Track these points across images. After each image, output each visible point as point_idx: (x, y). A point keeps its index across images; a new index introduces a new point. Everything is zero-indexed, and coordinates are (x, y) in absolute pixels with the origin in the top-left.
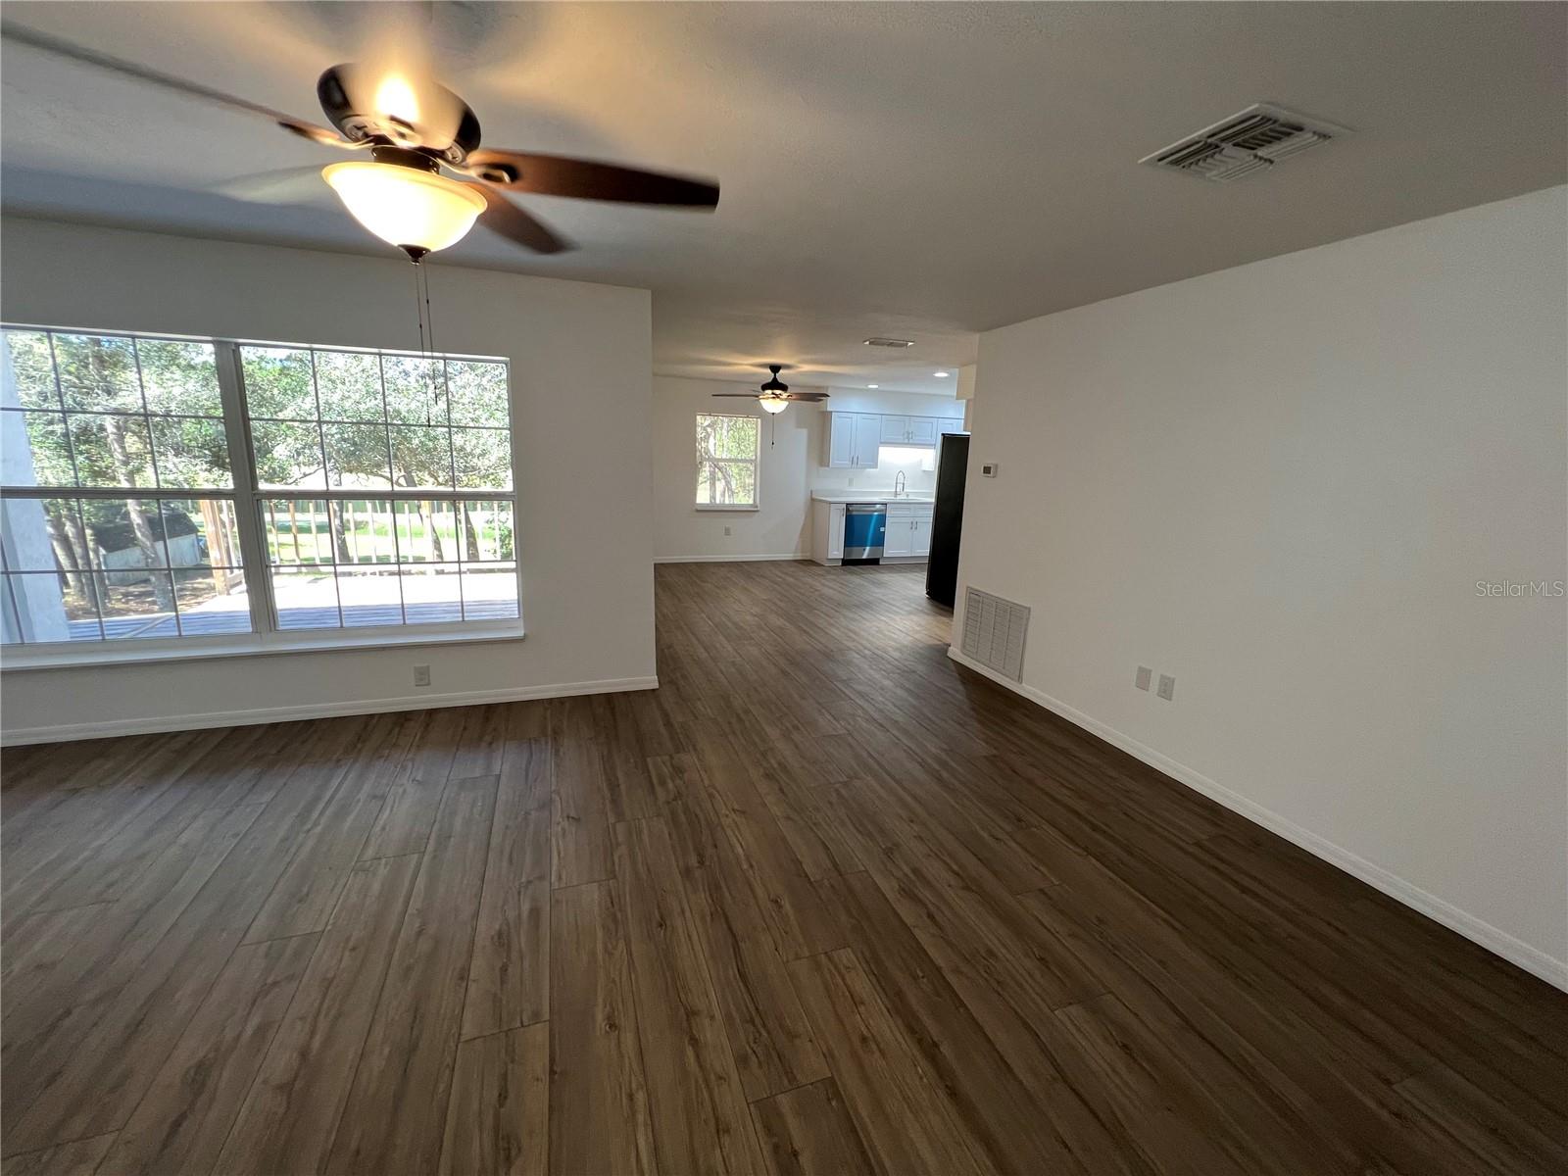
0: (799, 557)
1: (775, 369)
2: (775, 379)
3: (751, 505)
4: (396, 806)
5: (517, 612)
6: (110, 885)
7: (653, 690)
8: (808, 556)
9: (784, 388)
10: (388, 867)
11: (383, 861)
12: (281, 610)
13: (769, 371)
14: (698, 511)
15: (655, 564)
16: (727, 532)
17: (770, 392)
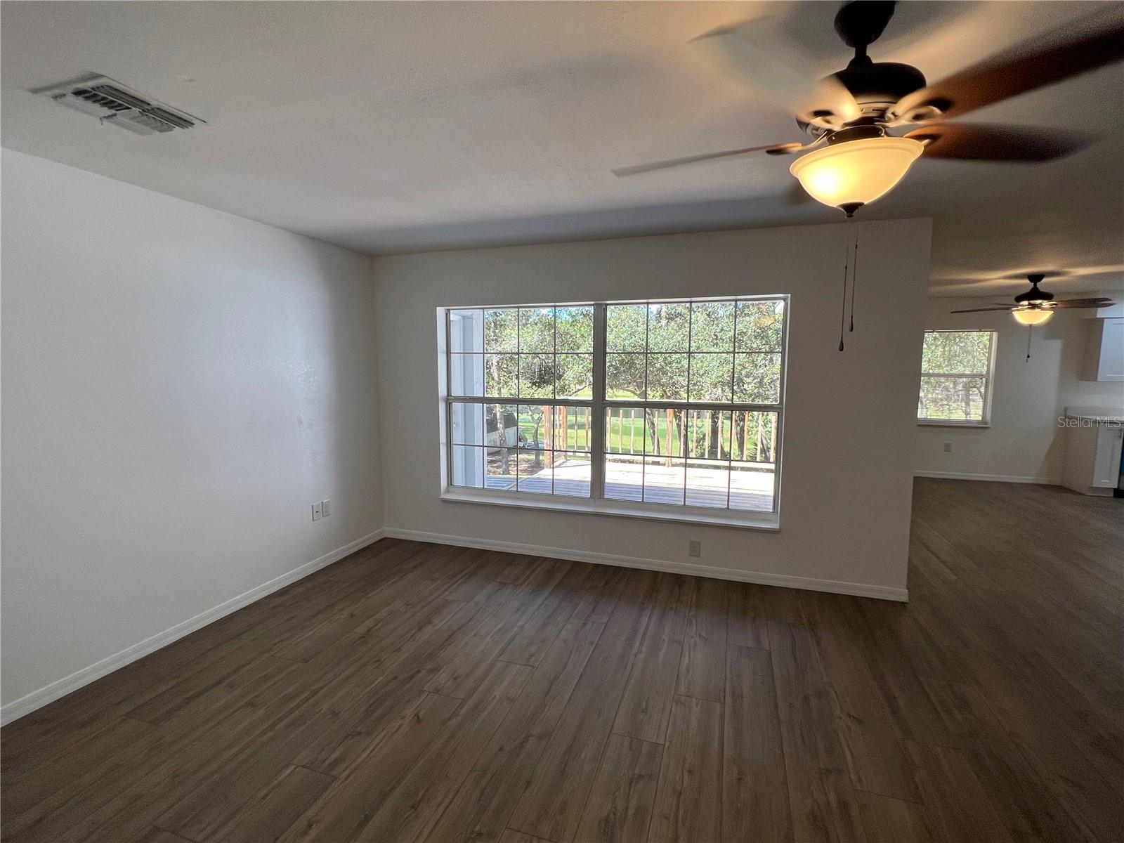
0: (1043, 481)
1: (1035, 278)
2: (1035, 288)
3: (978, 422)
4: (692, 653)
5: (771, 507)
6: (532, 656)
7: (903, 603)
8: (1056, 481)
9: (1048, 297)
10: (699, 705)
11: (694, 700)
12: (608, 483)
13: (1027, 281)
14: (919, 425)
15: (915, 477)
16: (948, 448)
17: (1026, 303)
